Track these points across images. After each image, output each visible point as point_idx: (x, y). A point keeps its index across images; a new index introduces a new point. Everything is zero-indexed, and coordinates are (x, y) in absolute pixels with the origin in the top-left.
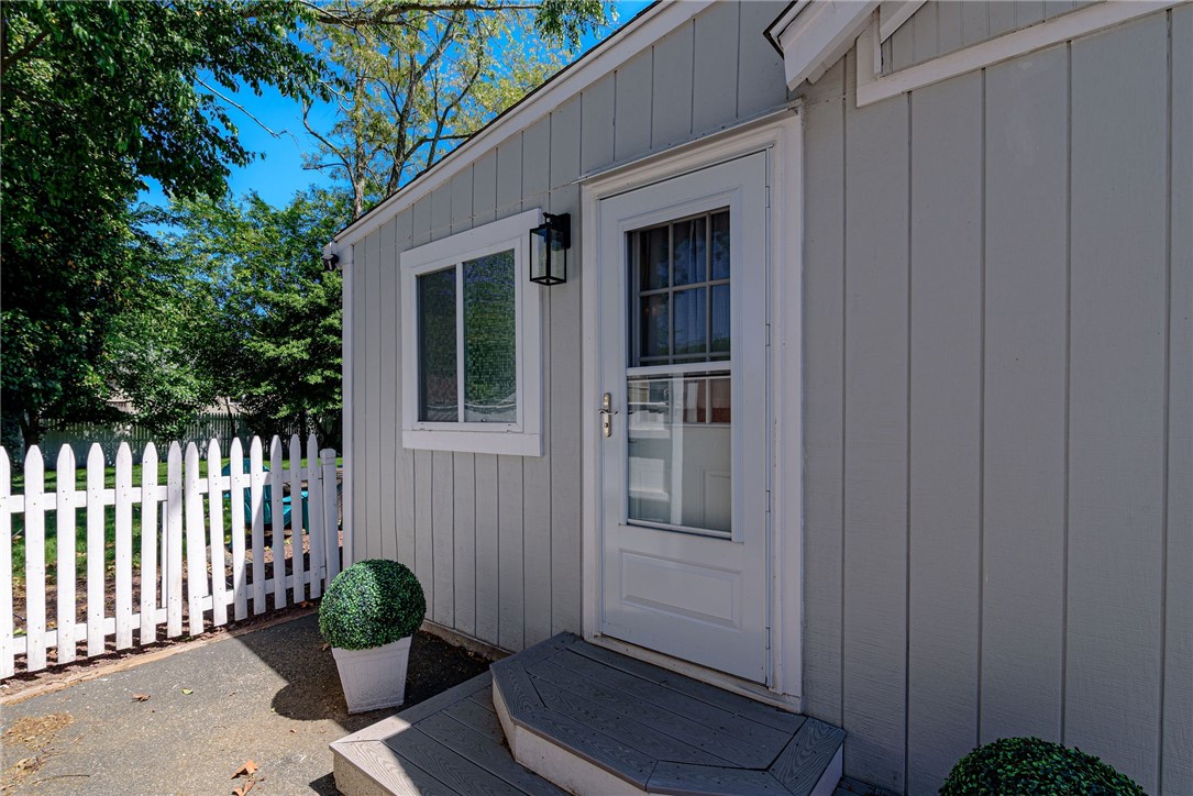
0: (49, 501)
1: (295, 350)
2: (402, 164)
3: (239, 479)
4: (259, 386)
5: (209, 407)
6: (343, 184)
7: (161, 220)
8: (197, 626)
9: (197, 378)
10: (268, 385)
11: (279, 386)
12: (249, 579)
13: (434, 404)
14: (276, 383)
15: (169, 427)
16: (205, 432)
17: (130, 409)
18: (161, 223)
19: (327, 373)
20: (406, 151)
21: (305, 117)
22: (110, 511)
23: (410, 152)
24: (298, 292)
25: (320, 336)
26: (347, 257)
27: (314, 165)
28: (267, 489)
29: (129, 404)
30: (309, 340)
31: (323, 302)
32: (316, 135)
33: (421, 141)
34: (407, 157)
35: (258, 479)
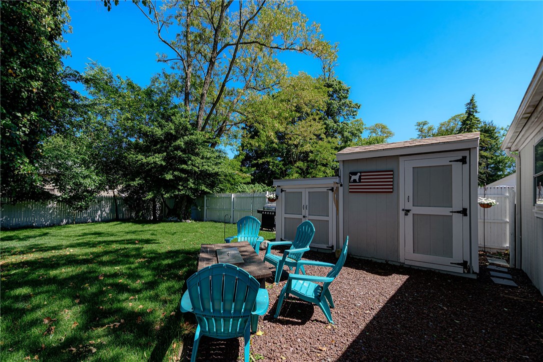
1: (157, 159)
2: (215, 57)
4: (134, 180)
7: (78, 80)
10: (139, 180)
11: (146, 180)
14: (145, 178)
15: (80, 204)
16: (100, 206)
17: (57, 193)
18: (78, 82)
19: (176, 173)
20: (218, 50)
21: (159, 32)
23: (220, 51)
25: (173, 152)
29: (56, 190)
30: (165, 154)
31: (173, 132)
32: (166, 43)
33: (228, 45)
34: (218, 54)
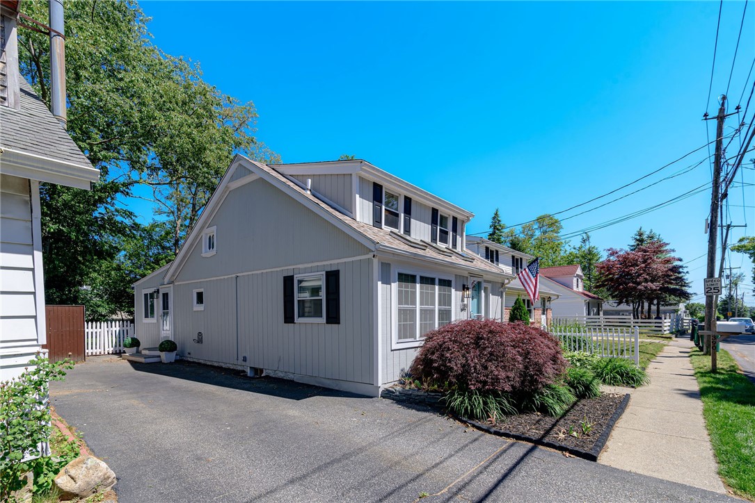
0: (92, 330)
3: (114, 329)
5: (114, 316)
6: (172, 218)
8: (106, 353)
9: (108, 304)
12: (116, 346)
13: (146, 316)
22: (96, 332)
24: (150, 269)
26: (135, 288)
27: (160, 212)
28: (119, 331)
35: (118, 329)
